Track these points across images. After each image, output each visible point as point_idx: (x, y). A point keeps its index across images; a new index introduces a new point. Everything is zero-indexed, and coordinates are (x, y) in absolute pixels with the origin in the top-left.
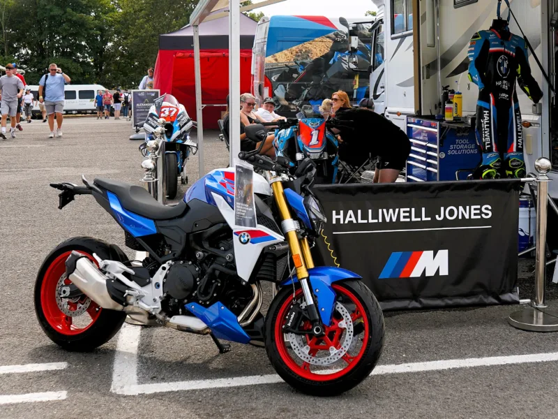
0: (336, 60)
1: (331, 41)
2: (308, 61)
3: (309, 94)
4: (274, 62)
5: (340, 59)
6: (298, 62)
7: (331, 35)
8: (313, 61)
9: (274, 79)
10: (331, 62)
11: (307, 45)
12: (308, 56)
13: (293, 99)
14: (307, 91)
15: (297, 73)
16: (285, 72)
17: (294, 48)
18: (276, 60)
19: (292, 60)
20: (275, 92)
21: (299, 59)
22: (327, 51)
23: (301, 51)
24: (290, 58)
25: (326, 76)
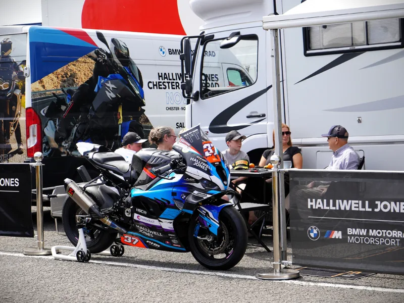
0: (100, 87)
1: (93, 61)
2: (75, 88)
3: (79, 133)
4: (42, 89)
5: (104, 85)
6: (65, 90)
7: (93, 53)
8: (79, 88)
9: (43, 112)
10: (96, 90)
11: (71, 67)
12: (74, 81)
13: (62, 140)
14: (75, 128)
15: (65, 104)
16: (53, 103)
17: (59, 70)
18: (44, 86)
19: (59, 88)
20: (45, 130)
21: (65, 85)
22: (91, 75)
23: (66, 74)
24: (56, 84)
25: (93, 109)
